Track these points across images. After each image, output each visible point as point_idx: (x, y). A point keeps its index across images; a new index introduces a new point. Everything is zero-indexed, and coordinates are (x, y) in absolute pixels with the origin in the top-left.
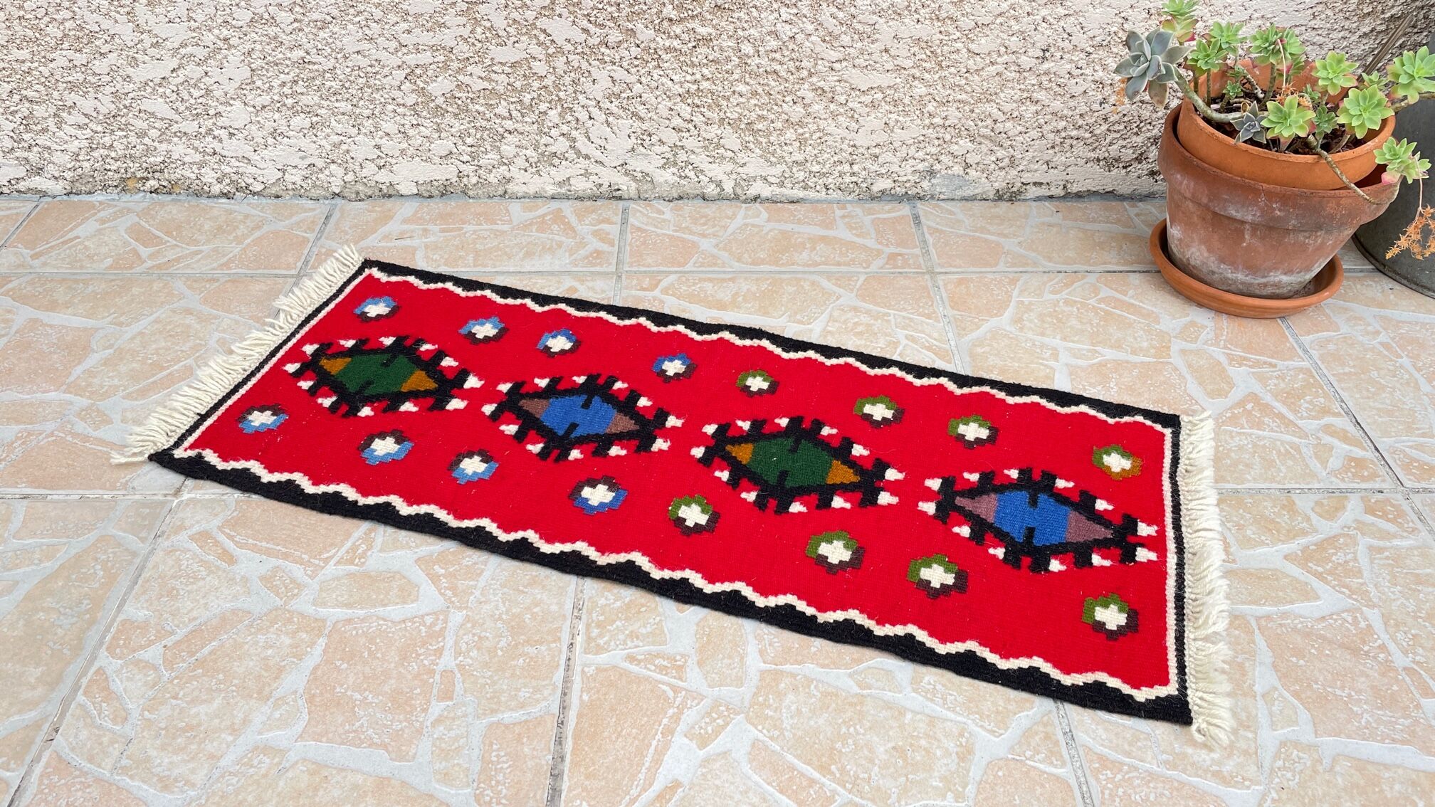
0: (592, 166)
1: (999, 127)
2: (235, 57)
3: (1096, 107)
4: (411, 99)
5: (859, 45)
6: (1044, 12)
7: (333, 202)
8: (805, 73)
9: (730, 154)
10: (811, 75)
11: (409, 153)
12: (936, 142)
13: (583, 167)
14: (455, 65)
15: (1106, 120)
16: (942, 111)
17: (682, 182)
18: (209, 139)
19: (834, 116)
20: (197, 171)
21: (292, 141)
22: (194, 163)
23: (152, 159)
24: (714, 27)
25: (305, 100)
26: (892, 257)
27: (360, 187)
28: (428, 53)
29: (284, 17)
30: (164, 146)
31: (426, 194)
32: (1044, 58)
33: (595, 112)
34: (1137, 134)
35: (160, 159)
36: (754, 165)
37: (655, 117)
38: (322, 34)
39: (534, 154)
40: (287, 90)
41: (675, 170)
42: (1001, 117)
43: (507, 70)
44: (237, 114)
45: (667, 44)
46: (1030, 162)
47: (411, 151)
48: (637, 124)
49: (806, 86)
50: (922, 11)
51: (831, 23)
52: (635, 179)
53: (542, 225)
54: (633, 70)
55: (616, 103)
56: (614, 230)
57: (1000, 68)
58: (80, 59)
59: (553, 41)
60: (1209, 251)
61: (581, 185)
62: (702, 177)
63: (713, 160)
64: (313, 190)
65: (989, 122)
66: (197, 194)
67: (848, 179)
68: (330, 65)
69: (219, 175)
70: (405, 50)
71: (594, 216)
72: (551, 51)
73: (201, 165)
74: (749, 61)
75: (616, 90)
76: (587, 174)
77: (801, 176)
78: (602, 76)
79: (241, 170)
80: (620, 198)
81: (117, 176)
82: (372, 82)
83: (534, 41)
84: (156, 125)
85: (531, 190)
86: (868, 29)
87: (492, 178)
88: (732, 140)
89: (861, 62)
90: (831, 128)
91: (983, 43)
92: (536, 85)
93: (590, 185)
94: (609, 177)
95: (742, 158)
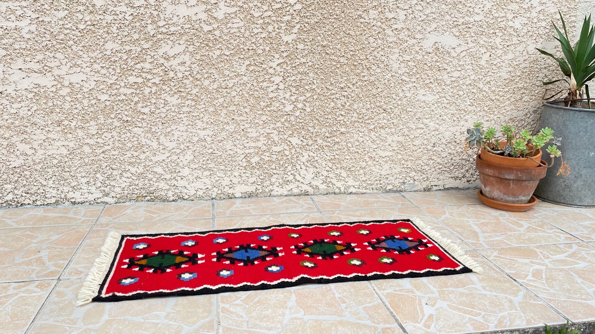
0: (300, 184)
1: (423, 168)
2: (189, 152)
3: (450, 161)
4: (244, 165)
5: (382, 143)
6: (433, 133)
7: (212, 201)
8: (366, 152)
9: (343, 178)
10: (368, 153)
11: (241, 182)
12: (405, 173)
13: (297, 184)
14: (261, 153)
15: (453, 165)
16: (406, 163)
17: (328, 188)
18: (174, 180)
19: (375, 165)
20: (166, 192)
21: (202, 180)
22: (166, 189)
23: (151, 189)
24: (340, 139)
25: (210, 166)
26: (402, 204)
27: (222, 195)
28: (253, 149)
29: (209, 139)
30: (157, 184)
31: (244, 197)
32: (434, 146)
33: (303, 166)
34: (462, 169)
35: (154, 189)
36: (351, 182)
37: (321, 167)
38: (220, 144)
39: (282, 181)
40: (204, 163)
41: (326, 184)
42: (424, 165)
43: (277, 154)
44: (186, 172)
45: (326, 144)
46: (433, 178)
47: (242, 182)
48: (316, 169)
49: (367, 156)
50: (399, 133)
51: (374, 137)
52: (313, 188)
53: (287, 202)
54: (315, 153)
55: (309, 163)
56: (311, 202)
57: (422, 149)
58: (136, 154)
59: (292, 144)
60: (500, 192)
61: (296, 191)
62: (334, 186)
63: (338, 180)
64: (206, 197)
65: (420, 166)
66: (164, 201)
67: (379, 186)
68: (220, 154)
69: (174, 193)
70: (245, 148)
71: (302, 199)
72: (291, 147)
73: (168, 190)
74: (350, 149)
75: (310, 159)
76: (298, 187)
77: (365, 185)
78: (306, 155)
79: (182, 191)
80: (308, 195)
81: (136, 196)
82: (233, 159)
83: (286, 144)
84: (156, 176)
85: (279, 194)
86: (384, 139)
87: (267, 190)
88: (344, 174)
89: (382, 148)
90: (374, 170)
91: (417, 142)
92: (285, 158)
93: (299, 191)
94: (305, 188)
95: (347, 180)
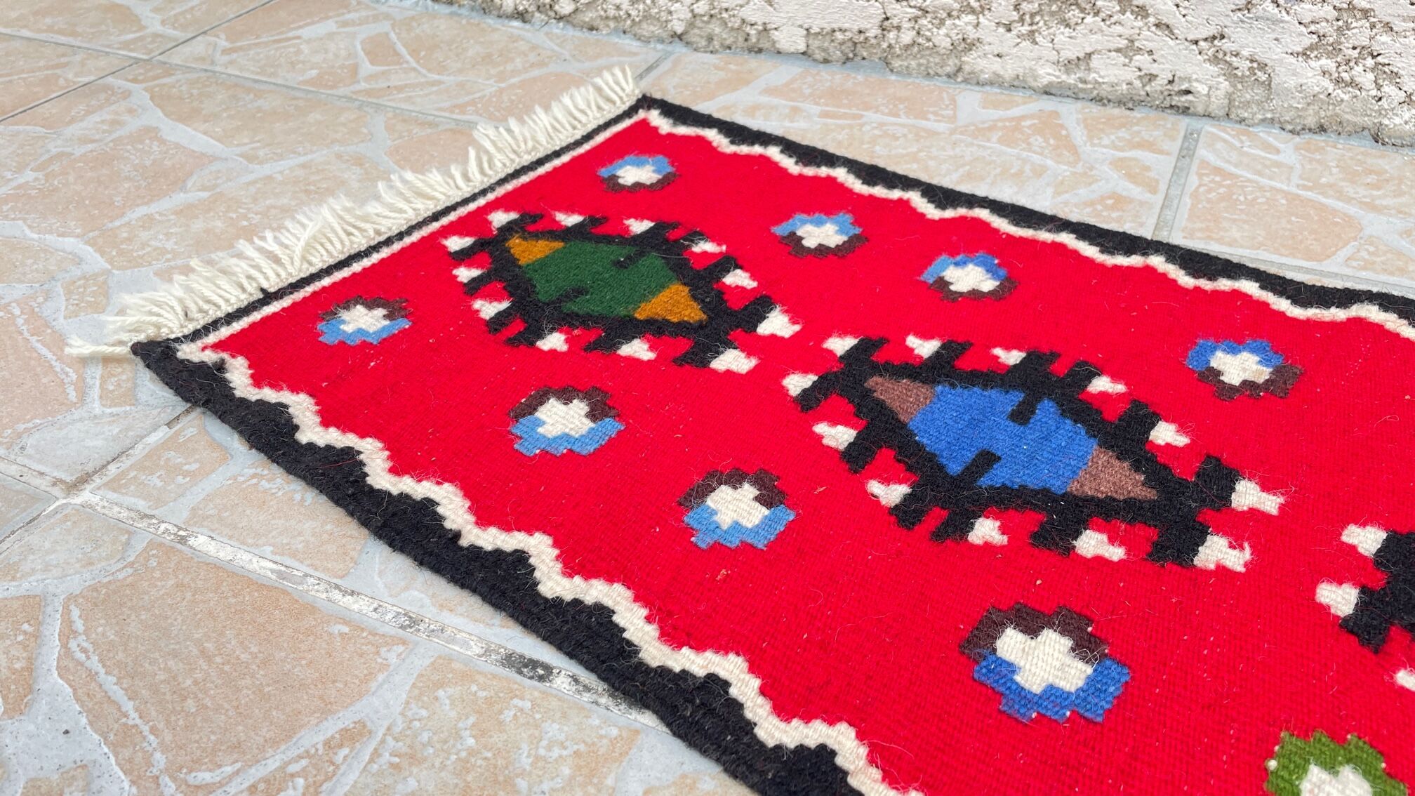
0: (1145, 33)
7: (670, 48)
13: (1127, 32)
17: (1339, 93)
31: (819, 55)
41: (1329, 64)
52: (1231, 73)
53: (1012, 132)
56: (1162, 165)
61: (1111, 72)
62: (1389, 89)
64: (644, 25)
71: (1123, 133)
76: (1130, 49)
80: (1185, 111)
85: (1008, 69)
87: (942, 38)
93: (1130, 74)
94: (1176, 61)
